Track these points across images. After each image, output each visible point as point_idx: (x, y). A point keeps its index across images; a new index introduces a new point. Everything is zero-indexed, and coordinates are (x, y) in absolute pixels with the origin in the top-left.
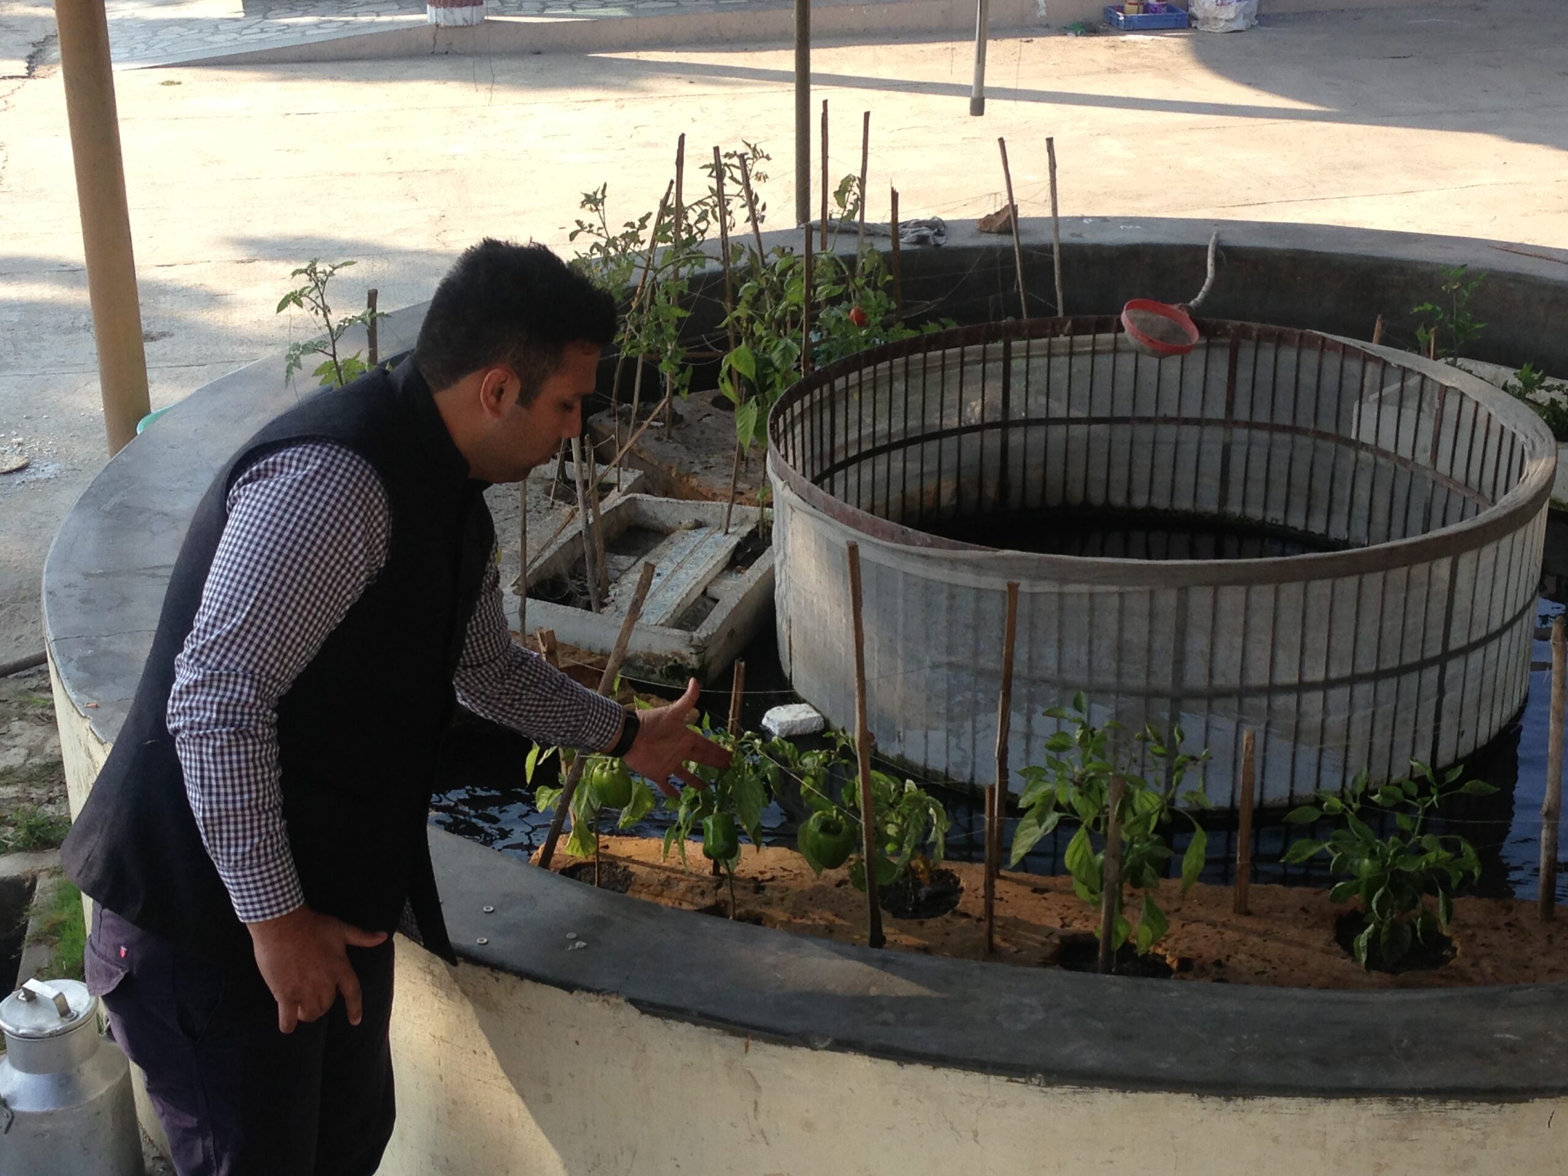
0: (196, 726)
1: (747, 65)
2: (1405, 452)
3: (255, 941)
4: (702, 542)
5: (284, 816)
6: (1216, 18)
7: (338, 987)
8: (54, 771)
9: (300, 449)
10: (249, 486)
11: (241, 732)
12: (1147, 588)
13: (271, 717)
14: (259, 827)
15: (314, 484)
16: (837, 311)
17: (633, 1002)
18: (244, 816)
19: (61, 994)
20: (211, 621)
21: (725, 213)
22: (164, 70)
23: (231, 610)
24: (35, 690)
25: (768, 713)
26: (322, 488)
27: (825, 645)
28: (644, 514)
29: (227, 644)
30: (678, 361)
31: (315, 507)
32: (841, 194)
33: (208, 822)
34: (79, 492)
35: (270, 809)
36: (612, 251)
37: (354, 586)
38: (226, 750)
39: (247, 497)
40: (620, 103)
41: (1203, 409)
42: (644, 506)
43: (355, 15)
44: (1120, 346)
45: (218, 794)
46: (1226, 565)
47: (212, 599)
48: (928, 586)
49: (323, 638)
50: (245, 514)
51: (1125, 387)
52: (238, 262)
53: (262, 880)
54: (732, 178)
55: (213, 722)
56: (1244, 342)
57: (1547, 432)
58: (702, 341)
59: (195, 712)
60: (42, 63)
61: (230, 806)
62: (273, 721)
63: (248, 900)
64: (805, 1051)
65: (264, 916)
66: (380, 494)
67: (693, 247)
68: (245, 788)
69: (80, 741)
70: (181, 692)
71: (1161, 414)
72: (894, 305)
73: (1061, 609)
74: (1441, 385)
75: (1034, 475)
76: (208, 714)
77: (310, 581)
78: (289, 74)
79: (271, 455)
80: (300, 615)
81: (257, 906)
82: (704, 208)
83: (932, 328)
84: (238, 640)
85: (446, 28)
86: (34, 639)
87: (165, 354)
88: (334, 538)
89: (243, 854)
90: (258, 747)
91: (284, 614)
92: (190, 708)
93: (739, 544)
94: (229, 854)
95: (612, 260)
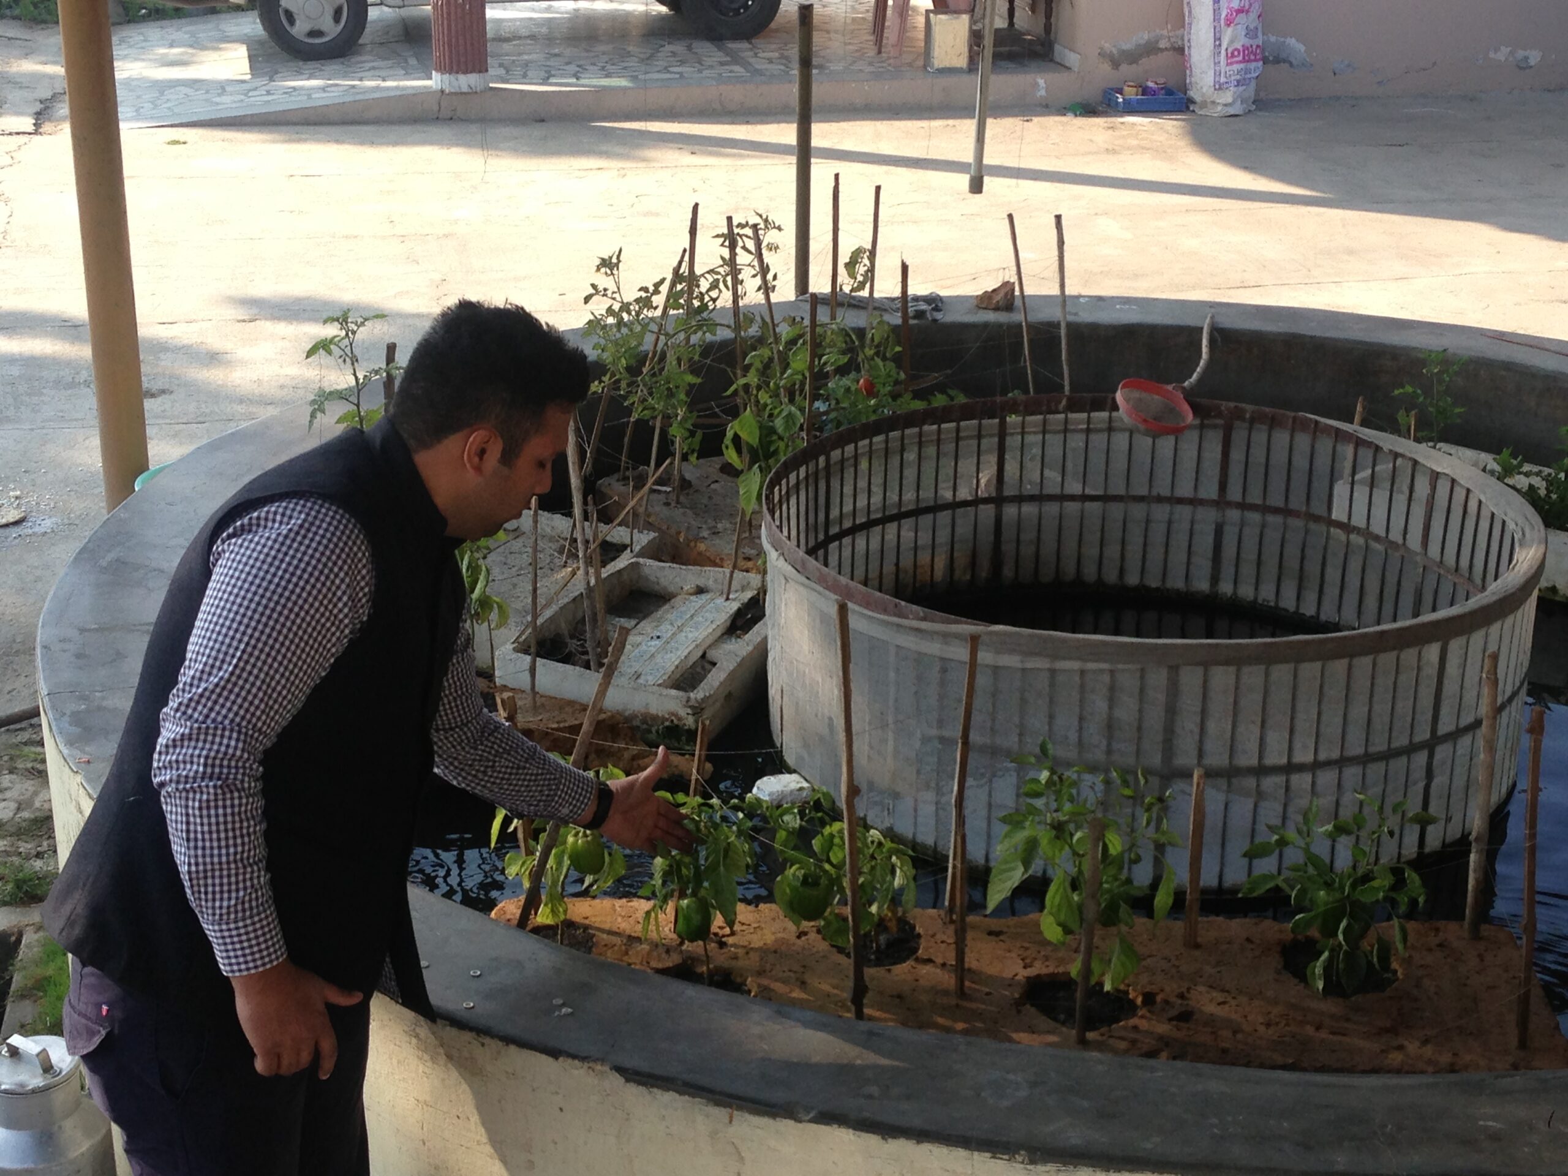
0: (183, 779)
1: (750, 138)
2: (1396, 536)
3: (237, 994)
4: (702, 607)
5: (268, 869)
6: (1213, 102)
7: (317, 1044)
8: (44, 824)
9: (284, 504)
10: (233, 540)
11: (228, 786)
12: (1139, 666)
13: (257, 770)
14: (244, 881)
15: (299, 538)
16: (846, 381)
17: (619, 1070)
18: (229, 869)
19: (44, 1050)
20: (198, 674)
21: (737, 282)
22: (170, 129)
23: (218, 664)
24: (25, 744)
25: (758, 783)
26: (307, 542)
27: (816, 715)
28: (647, 579)
29: (214, 697)
30: (689, 425)
31: (300, 560)
32: (851, 265)
33: (194, 876)
34: (77, 546)
35: (255, 863)
36: (625, 316)
37: (338, 639)
38: (212, 804)
39: (232, 552)
40: (622, 172)
41: (1196, 487)
42: (646, 571)
43: (361, 79)
44: (1114, 424)
45: (204, 848)
46: (1217, 645)
47: (198, 653)
48: (920, 659)
49: (308, 691)
50: (230, 568)
51: (1119, 463)
52: (239, 321)
53: (247, 933)
54: (744, 248)
55: (199, 775)
56: (1237, 423)
57: (1537, 520)
58: (712, 408)
59: (182, 766)
60: (49, 120)
61: (216, 860)
62: (259, 774)
63: (232, 954)
64: (790, 1123)
65: (248, 969)
66: (363, 548)
67: (705, 315)
68: (231, 842)
69: (70, 795)
70: (167, 746)
71: (1154, 493)
72: (902, 376)
73: (1052, 685)
74: (1433, 471)
75: (1027, 551)
76: (195, 767)
77: (296, 634)
78: (295, 136)
79: (255, 510)
80: (286, 668)
81: (241, 960)
82: (716, 277)
83: (940, 400)
84: (225, 693)
85: (451, 94)
86: (25, 692)
87: (163, 411)
88: (320, 591)
89: (229, 907)
90: (244, 801)
91: (271, 667)
92: (177, 761)
93: (739, 610)
94: (214, 908)
95: (625, 325)
